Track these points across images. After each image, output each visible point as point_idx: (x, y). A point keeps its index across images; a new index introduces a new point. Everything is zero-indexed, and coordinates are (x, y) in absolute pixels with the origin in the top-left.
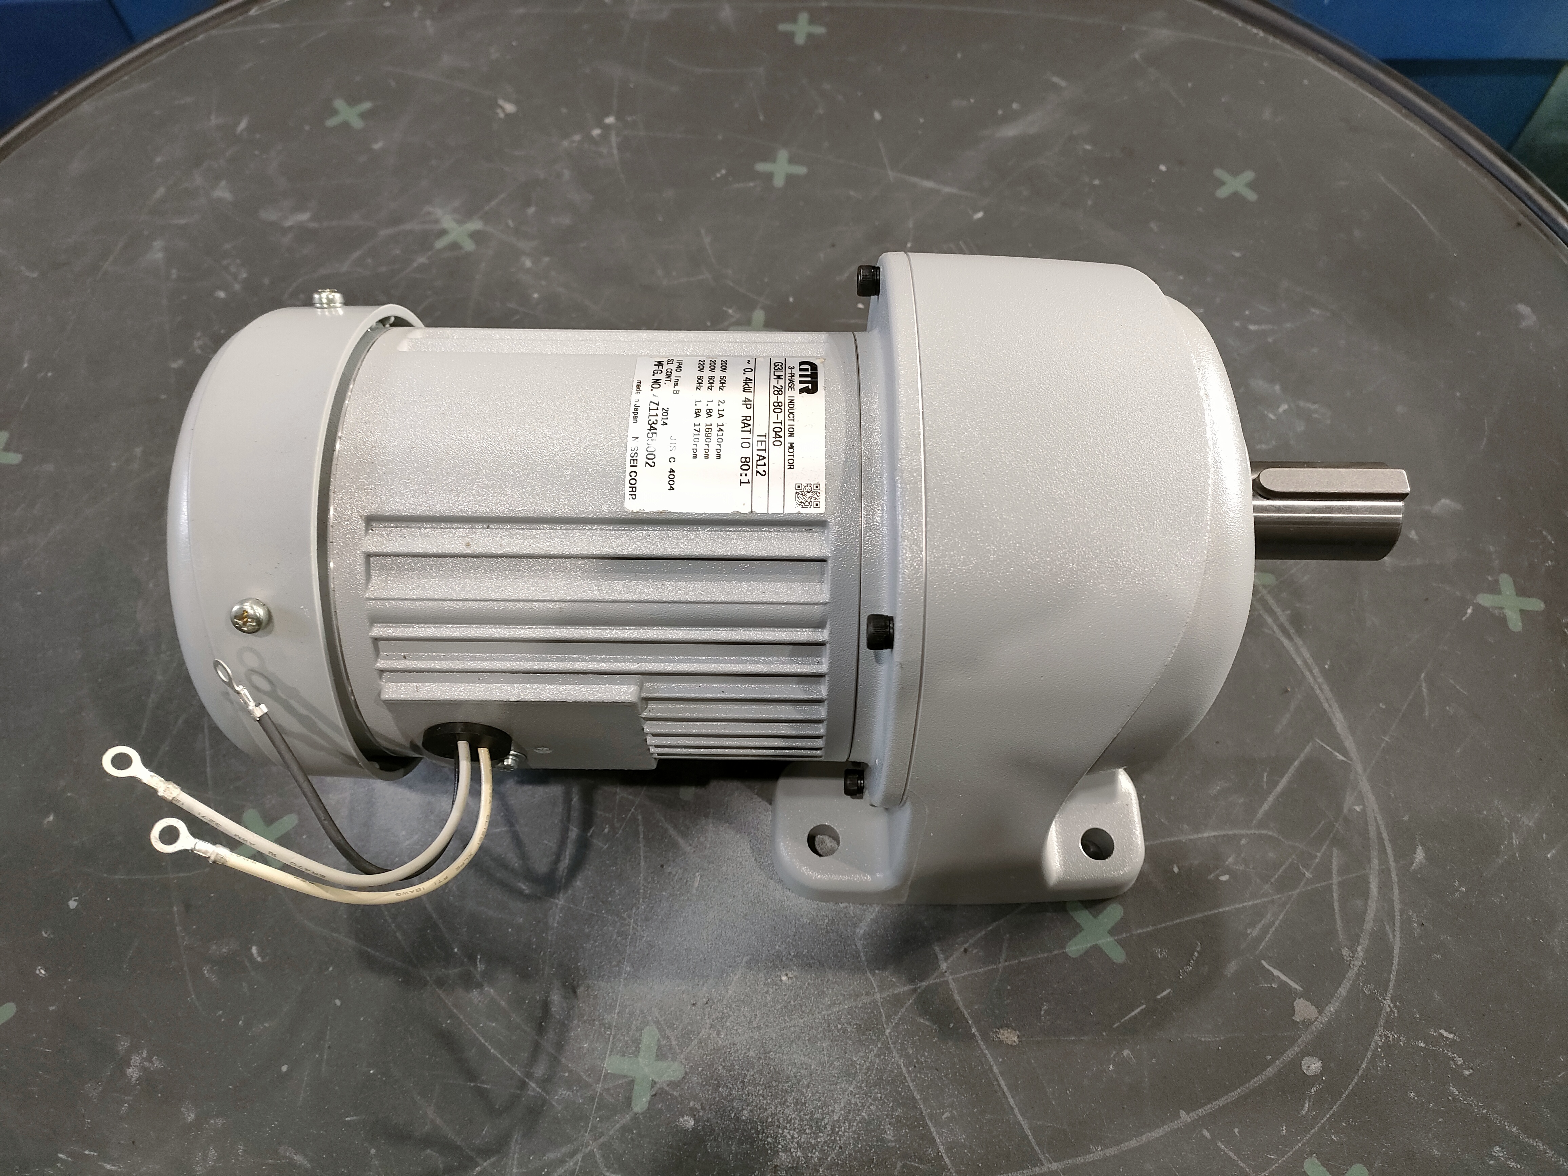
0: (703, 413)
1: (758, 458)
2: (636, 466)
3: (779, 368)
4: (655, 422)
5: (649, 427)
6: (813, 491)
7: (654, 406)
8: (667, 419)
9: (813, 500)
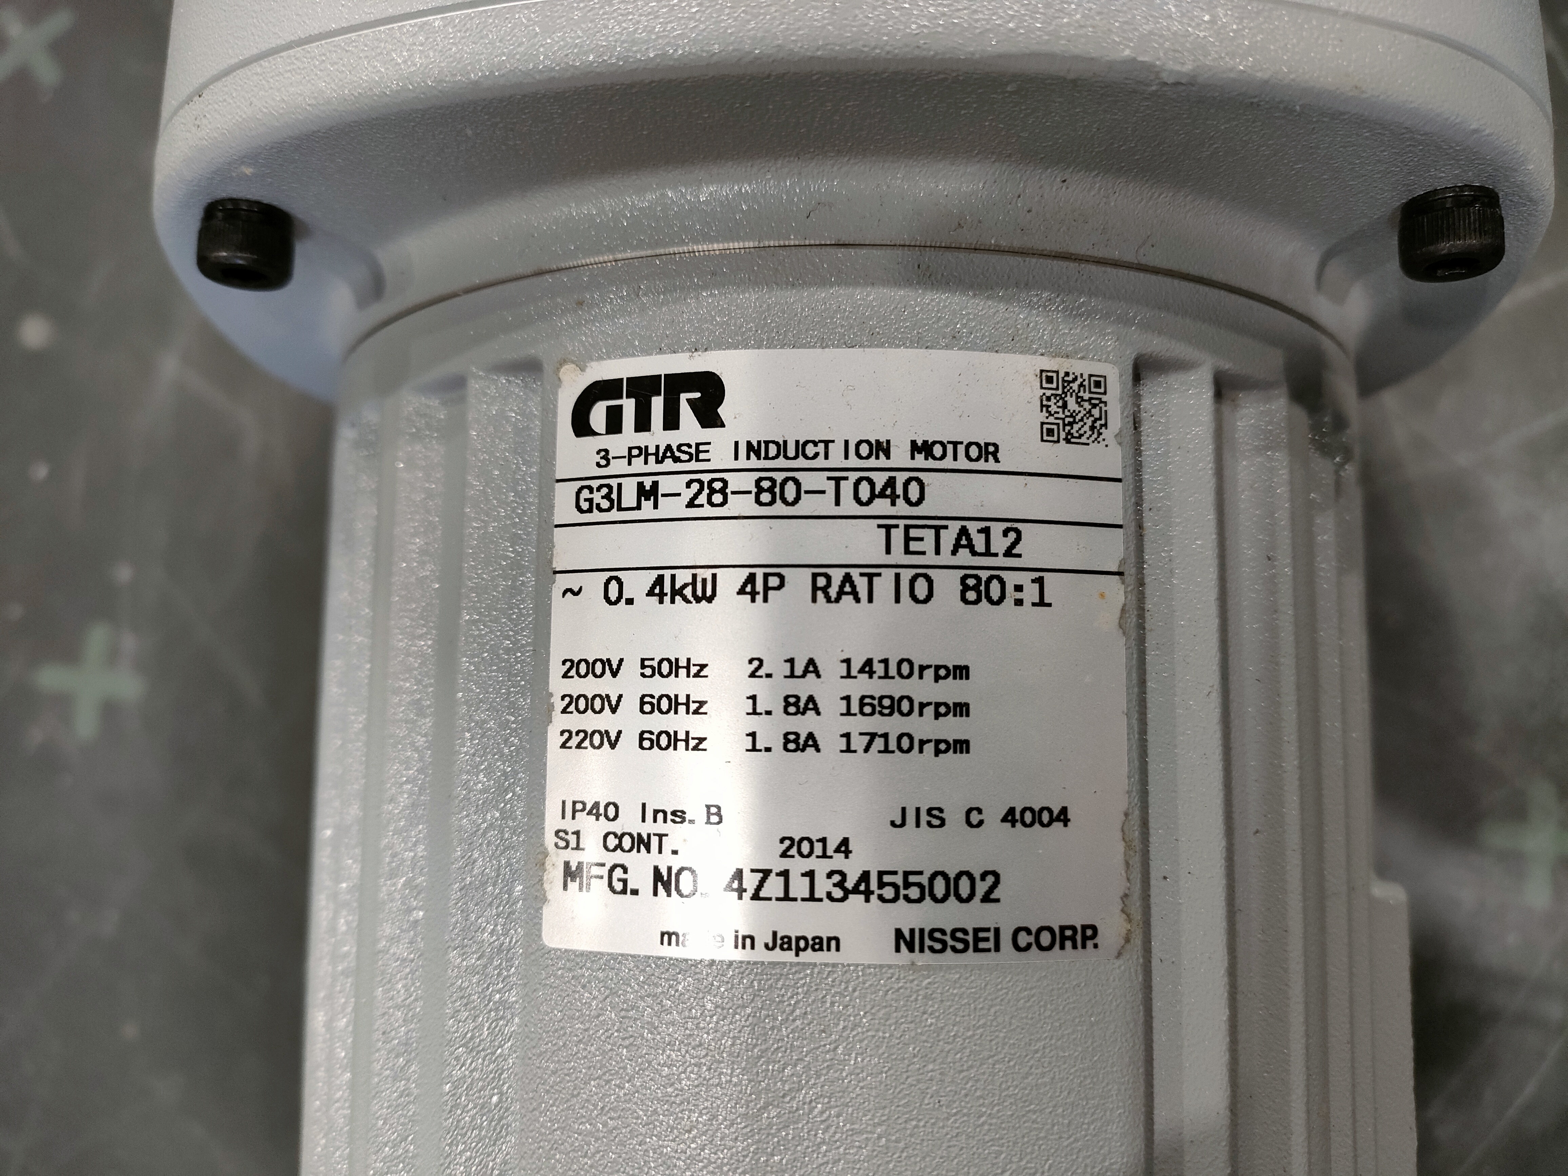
0: (803, 724)
1: (964, 553)
2: (997, 931)
3: (607, 497)
4: (837, 878)
5: (856, 900)
6: (1060, 392)
7: (774, 887)
8: (823, 840)
9: (1086, 396)
